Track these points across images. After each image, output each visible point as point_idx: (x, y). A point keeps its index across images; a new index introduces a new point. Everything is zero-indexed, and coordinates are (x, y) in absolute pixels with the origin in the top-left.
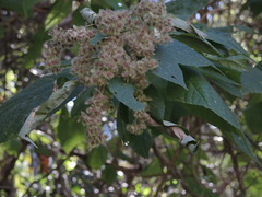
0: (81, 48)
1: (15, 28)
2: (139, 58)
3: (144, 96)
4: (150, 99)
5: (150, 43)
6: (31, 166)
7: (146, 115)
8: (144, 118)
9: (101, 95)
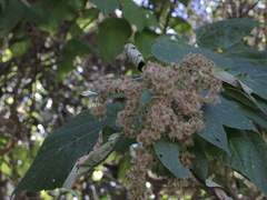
3: (187, 153)
4: (194, 156)
5: (198, 104)
9: (147, 154)
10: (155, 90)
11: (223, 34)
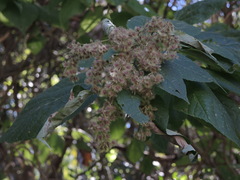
0: (95, 62)
1: (56, 37)
2: (146, 73)
3: (150, 107)
4: (156, 109)
5: (157, 60)
6: (78, 159)
7: (152, 124)
8: (149, 127)
9: (110, 106)
10: (116, 48)
11: (198, 13)
